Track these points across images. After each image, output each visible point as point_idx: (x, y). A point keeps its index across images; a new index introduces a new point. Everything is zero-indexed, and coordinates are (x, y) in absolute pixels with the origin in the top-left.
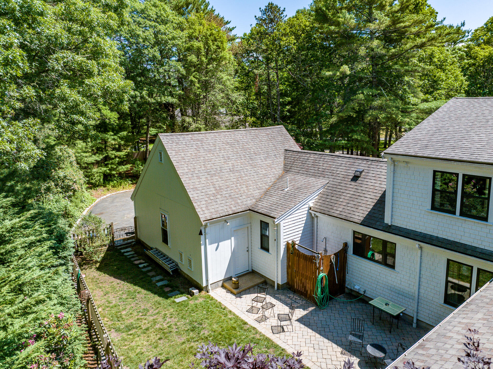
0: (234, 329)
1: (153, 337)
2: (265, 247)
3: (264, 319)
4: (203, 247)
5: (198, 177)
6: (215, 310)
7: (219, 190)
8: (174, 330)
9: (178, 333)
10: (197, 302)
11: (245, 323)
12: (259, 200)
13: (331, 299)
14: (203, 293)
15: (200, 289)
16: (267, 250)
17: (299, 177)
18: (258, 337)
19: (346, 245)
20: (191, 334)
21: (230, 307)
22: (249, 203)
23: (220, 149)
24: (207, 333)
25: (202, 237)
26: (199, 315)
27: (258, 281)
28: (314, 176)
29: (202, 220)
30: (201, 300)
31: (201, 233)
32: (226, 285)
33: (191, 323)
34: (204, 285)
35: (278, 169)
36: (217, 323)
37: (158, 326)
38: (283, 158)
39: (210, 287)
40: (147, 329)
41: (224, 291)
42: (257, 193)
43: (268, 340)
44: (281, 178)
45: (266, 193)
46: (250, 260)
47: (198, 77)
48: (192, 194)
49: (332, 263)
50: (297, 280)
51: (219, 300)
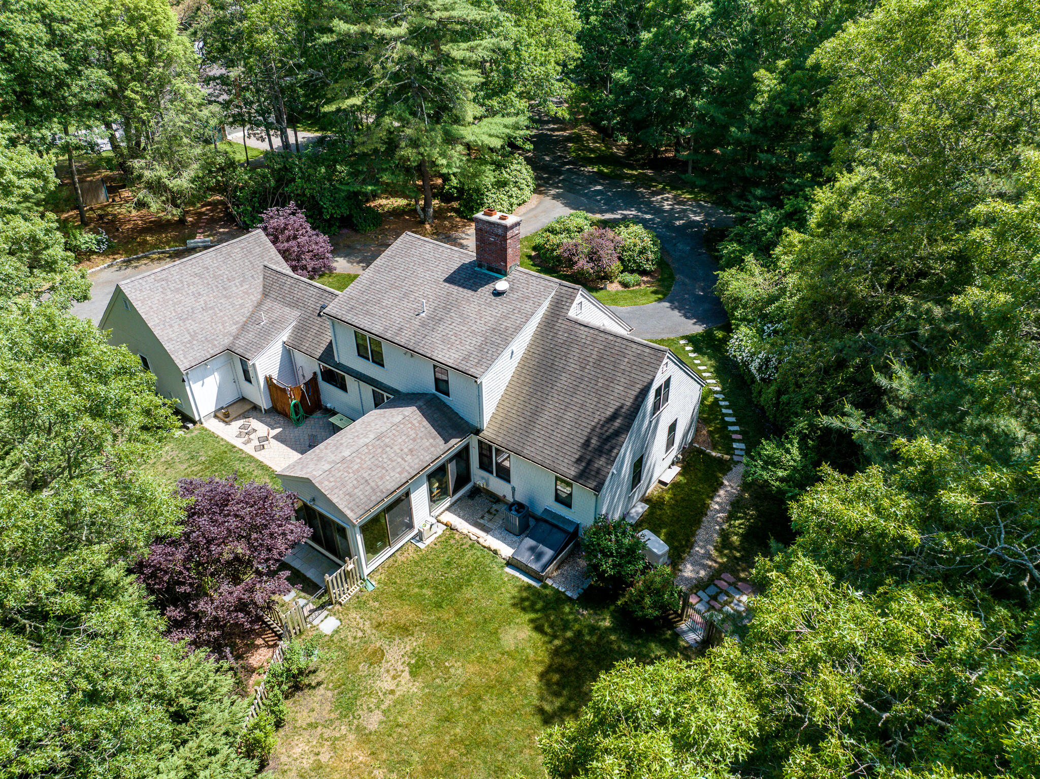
0: (225, 452)
1: (161, 469)
2: (248, 379)
3: (249, 441)
4: (188, 388)
5: (171, 326)
6: (209, 439)
7: (194, 336)
8: (177, 460)
9: (180, 462)
10: (193, 435)
11: (235, 447)
12: (236, 337)
13: (307, 417)
14: (198, 425)
15: (194, 422)
16: (250, 382)
17: (277, 306)
18: (244, 455)
19: (315, 374)
20: (191, 461)
21: (222, 435)
22: (226, 342)
23: (189, 285)
24: (203, 459)
25: (186, 383)
26: (197, 445)
27: (248, 407)
28: (289, 305)
29: (182, 370)
30: (196, 432)
31: (184, 381)
32: (218, 414)
33: (190, 453)
34: (197, 419)
35: (257, 296)
36: (212, 450)
37: (163, 460)
38: (261, 277)
39: (203, 420)
40: (154, 463)
41: (217, 421)
42: (234, 329)
43: (251, 457)
44: (260, 304)
45: (244, 328)
46: (239, 390)
47: (139, 89)
48: (168, 347)
49: (303, 392)
50: (278, 405)
51: (212, 430)
